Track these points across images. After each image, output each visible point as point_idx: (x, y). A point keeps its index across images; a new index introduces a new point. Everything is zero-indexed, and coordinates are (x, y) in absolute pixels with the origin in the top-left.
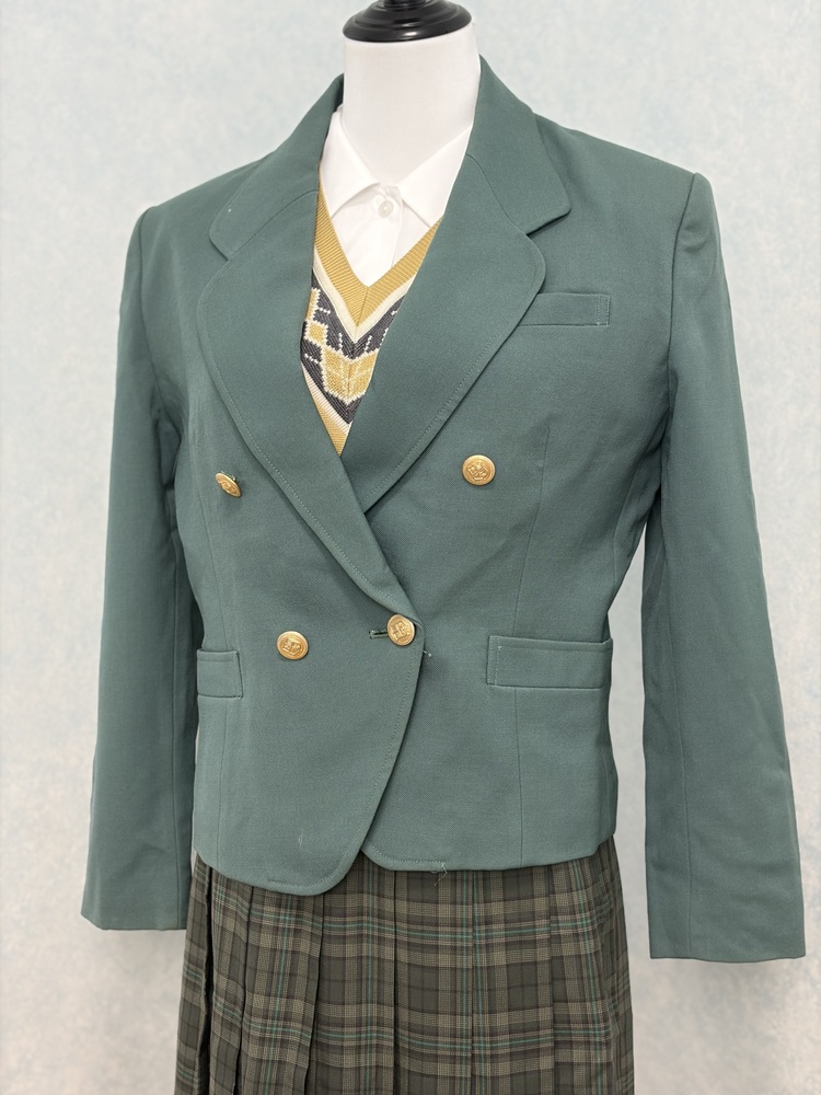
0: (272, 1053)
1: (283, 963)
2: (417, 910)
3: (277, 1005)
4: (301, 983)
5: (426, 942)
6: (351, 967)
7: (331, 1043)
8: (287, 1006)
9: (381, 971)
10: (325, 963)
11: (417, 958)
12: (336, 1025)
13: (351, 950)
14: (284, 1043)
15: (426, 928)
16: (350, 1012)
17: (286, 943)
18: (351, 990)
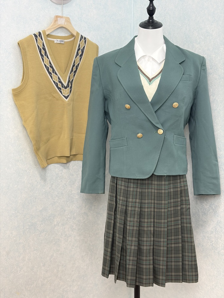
0: (133, 209)
1: (135, 193)
2: (159, 183)
3: (134, 200)
4: (138, 197)
5: (160, 188)
6: (147, 193)
7: (143, 207)
8: (136, 200)
9: (151, 194)
10: (142, 193)
11: (158, 191)
12: (144, 204)
13: (147, 190)
14: (135, 207)
15: (160, 186)
16: (146, 201)
17: (135, 190)
18: (147, 197)
